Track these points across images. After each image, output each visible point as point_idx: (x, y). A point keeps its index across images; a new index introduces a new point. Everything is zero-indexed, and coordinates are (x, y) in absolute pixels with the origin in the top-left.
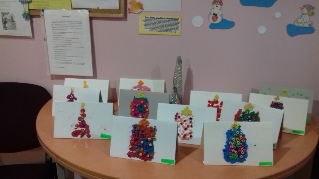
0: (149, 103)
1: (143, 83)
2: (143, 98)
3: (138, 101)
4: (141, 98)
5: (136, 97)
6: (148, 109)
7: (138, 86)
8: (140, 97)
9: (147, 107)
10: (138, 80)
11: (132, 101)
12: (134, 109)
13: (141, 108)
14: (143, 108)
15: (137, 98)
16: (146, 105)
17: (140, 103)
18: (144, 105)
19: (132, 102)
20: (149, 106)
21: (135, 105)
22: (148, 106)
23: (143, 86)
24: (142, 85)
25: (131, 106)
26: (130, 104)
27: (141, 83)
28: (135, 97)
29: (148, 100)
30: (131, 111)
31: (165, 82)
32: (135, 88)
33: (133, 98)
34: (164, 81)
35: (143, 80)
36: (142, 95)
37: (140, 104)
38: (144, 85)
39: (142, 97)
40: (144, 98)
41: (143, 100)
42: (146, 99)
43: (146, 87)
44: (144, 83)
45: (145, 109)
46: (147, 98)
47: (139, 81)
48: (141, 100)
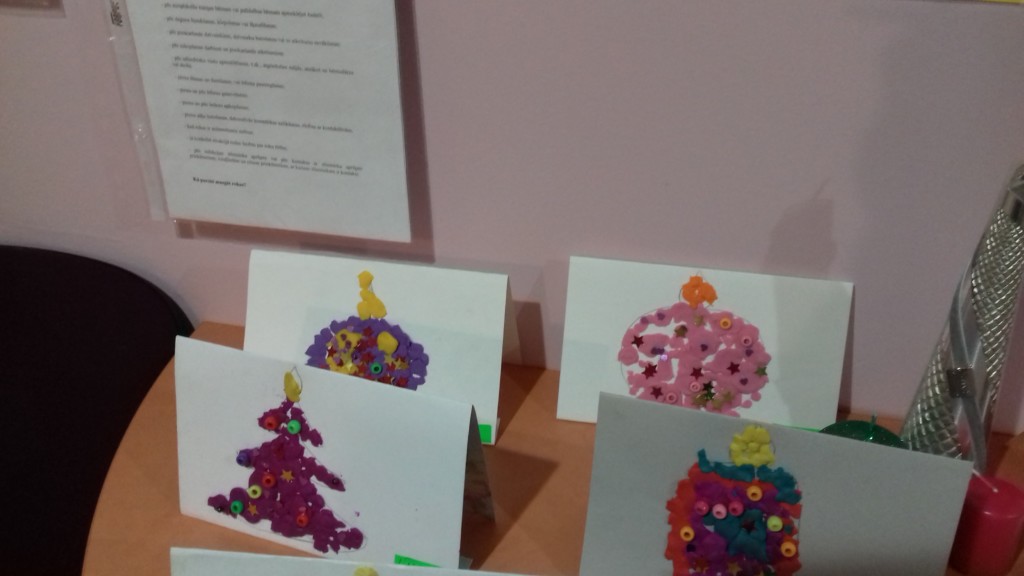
0: (804, 501)
1: (710, 295)
2: (763, 468)
3: (729, 486)
4: (748, 469)
5: (713, 457)
6: (796, 543)
7: (678, 308)
8: (741, 460)
9: (789, 531)
10: (683, 274)
11: (683, 475)
12: (693, 528)
13: (748, 527)
15: (718, 465)
16: (784, 515)
17: (742, 496)
18: (770, 514)
19: (682, 486)
20: (804, 524)
21: (703, 506)
22: (796, 522)
24: (705, 304)
25: (670, 505)
26: (669, 492)
27: (698, 292)
28: (702, 454)
29: (800, 486)
30: (674, 535)
33: (694, 459)
35: (711, 276)
36: (758, 451)
37: (738, 507)
39: (756, 460)
40: (773, 467)
41: (760, 483)
42: (788, 481)
44: (718, 294)
45: (775, 539)
46: (791, 468)
47: (686, 281)
48: (751, 484)
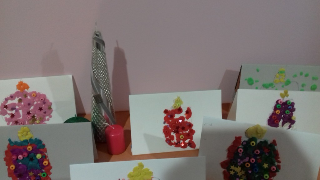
0: (46, 147)
2: (31, 139)
3: (22, 148)
4: (26, 141)
5: (13, 140)
6: (48, 161)
7: (17, 93)
8: (23, 139)
9: (44, 157)
10: (16, 81)
11: (6, 149)
12: (14, 165)
13: (32, 159)
14: (36, 161)
15: (16, 142)
16: (41, 153)
17: (26, 150)
18: (37, 153)
19: (6, 152)
20: (49, 154)
21: (14, 157)
22: (46, 154)
23: (29, 91)
24: (26, 90)
25: (5, 159)
26: (3, 156)
27: (22, 87)
28: (10, 140)
29: (44, 142)
30: (9, 169)
31: (73, 77)
32: (12, 97)
33: (8, 142)
34: (70, 76)
35: (26, 81)
36: (27, 135)
37: (26, 154)
38: (29, 89)
39: (27, 138)
40: (34, 138)
41: (31, 145)
42: (40, 141)
43: (35, 92)
44: (29, 86)
45: (41, 161)
46: (39, 137)
47: (17, 83)
48: (28, 146)
